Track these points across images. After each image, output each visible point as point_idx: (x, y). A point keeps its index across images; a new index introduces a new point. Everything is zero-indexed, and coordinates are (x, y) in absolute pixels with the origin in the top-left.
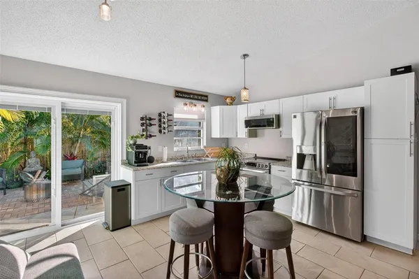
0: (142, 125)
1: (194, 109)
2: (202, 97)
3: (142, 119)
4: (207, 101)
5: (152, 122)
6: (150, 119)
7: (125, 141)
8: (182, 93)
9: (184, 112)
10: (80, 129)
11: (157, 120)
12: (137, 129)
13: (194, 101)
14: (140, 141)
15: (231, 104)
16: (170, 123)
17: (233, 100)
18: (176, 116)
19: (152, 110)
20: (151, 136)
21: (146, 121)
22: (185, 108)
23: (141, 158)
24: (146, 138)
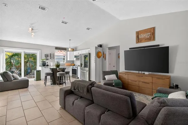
0: (45, 56)
1: (61, 52)
2: (65, 49)
3: (45, 55)
4: (66, 50)
5: (48, 56)
6: (48, 55)
7: (40, 61)
8: (57, 48)
9: (58, 53)
10: (29, 58)
11: (50, 55)
12: (44, 57)
13: (62, 50)
14: (44, 61)
15: (73, 51)
16: (54, 56)
17: (73, 50)
18: (56, 54)
19: (48, 53)
20: (48, 59)
21: (47, 56)
22: (58, 52)
23: (44, 65)
24: (46, 60)
